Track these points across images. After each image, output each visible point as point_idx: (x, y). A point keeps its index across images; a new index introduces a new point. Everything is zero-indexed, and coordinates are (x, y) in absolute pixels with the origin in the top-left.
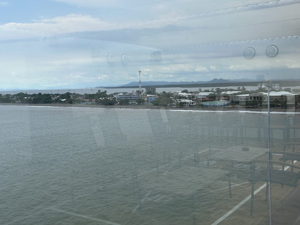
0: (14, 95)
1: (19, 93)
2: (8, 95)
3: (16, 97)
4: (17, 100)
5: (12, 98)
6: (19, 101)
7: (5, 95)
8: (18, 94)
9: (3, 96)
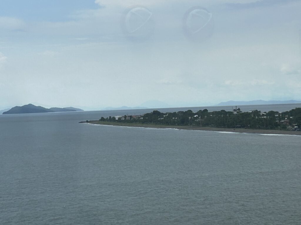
0: (284, 114)
1: (295, 108)
2: (272, 113)
3: (289, 118)
4: (290, 124)
5: (280, 120)
6: (293, 126)
7: (267, 112)
8: (293, 110)
9: (263, 115)
